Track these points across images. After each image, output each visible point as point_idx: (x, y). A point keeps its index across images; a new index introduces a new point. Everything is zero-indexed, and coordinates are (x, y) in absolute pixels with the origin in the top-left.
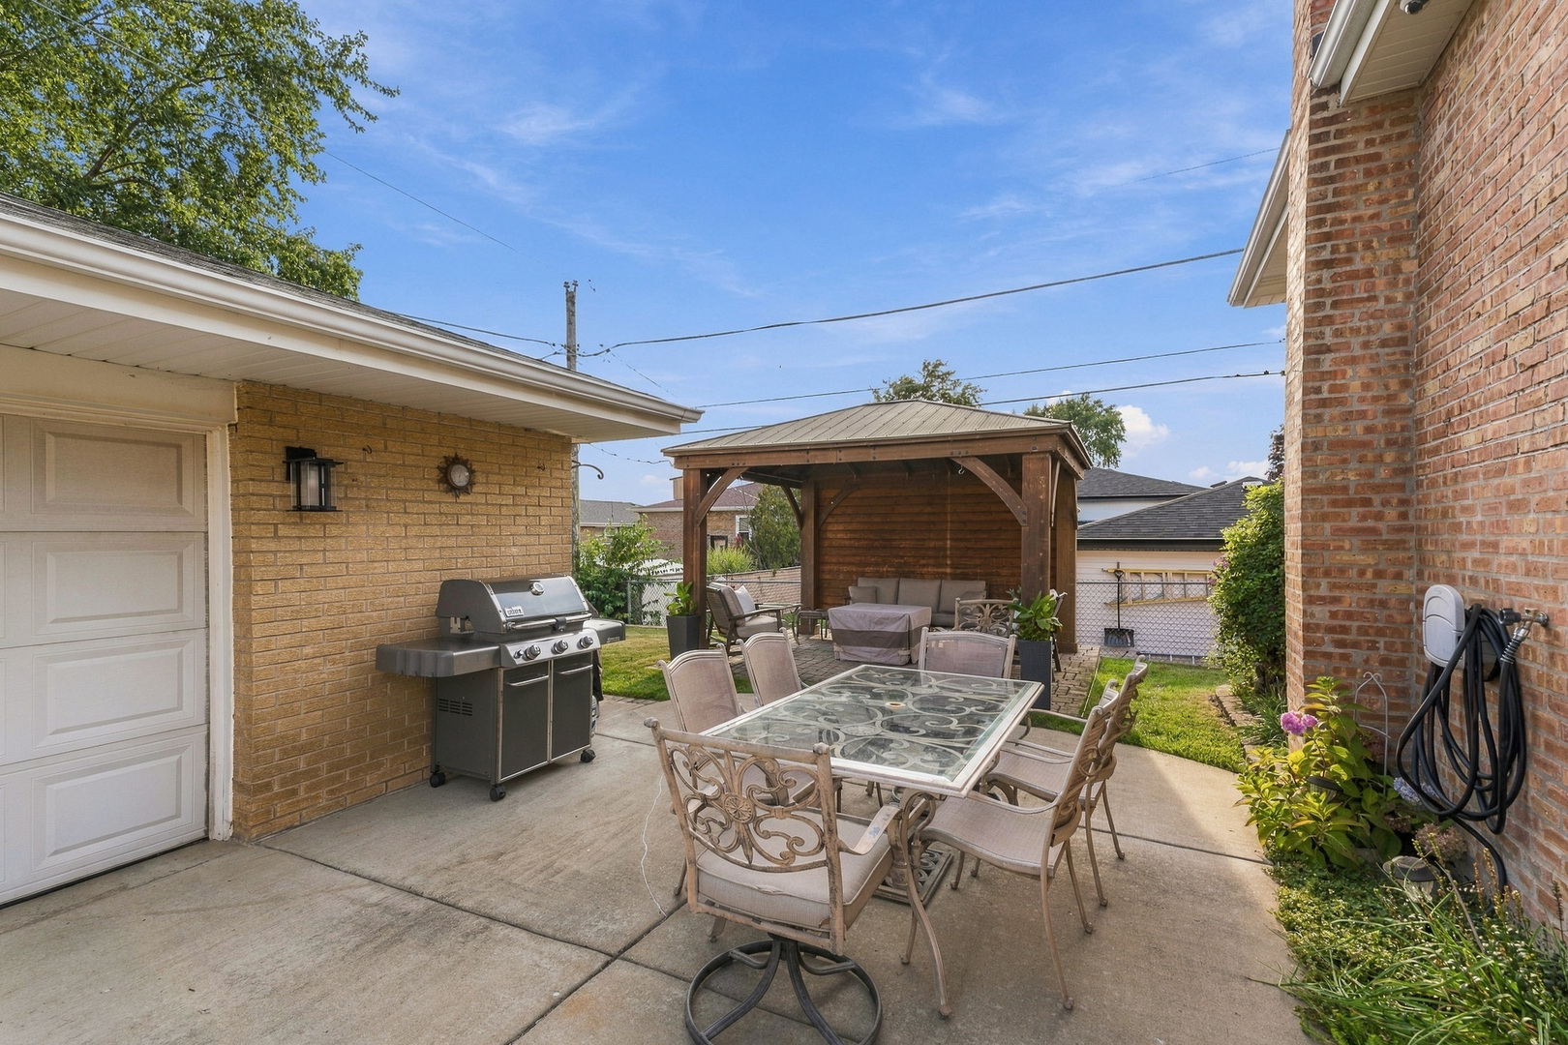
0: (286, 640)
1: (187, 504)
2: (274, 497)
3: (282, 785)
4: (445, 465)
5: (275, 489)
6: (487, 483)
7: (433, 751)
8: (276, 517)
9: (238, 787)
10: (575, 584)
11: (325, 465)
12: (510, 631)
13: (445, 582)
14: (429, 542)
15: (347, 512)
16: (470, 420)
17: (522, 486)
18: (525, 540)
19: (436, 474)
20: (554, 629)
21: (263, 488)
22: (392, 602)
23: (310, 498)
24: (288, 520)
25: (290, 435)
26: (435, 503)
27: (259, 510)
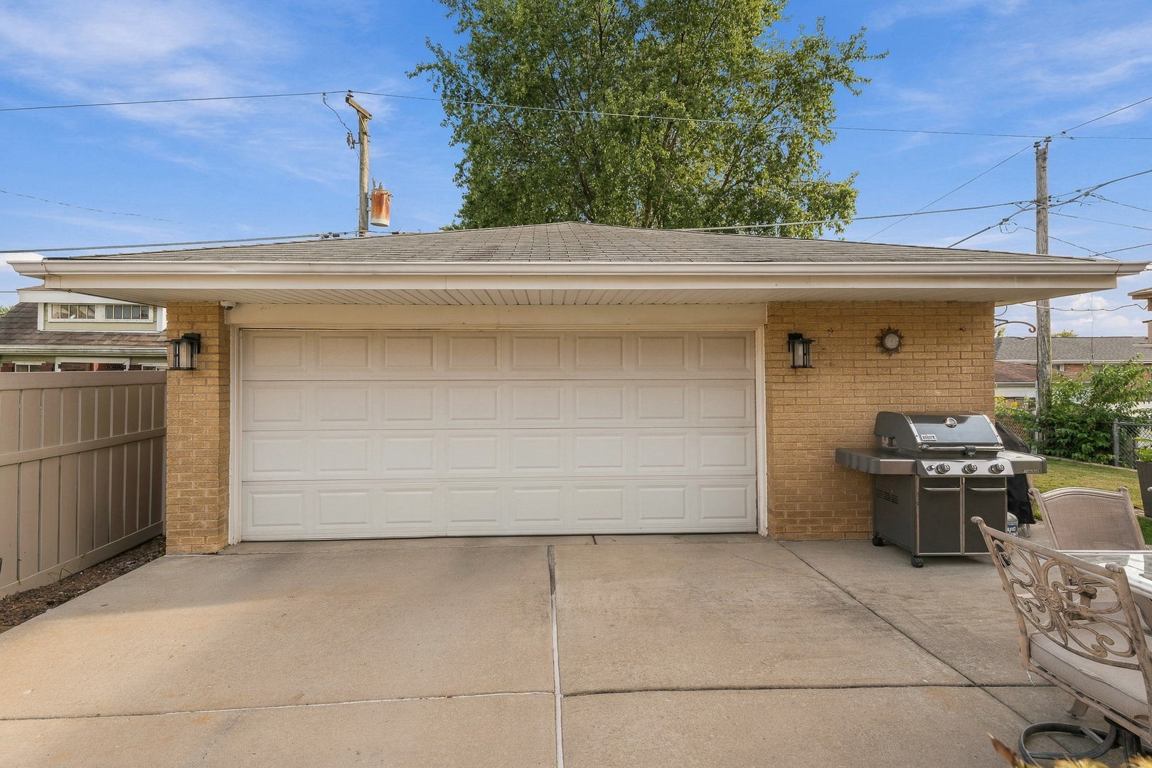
0: (788, 438)
1: (748, 366)
2: (783, 361)
3: (789, 515)
4: (881, 335)
5: (782, 357)
6: (914, 344)
7: (875, 523)
8: (784, 371)
9: (769, 511)
10: (989, 421)
11: (807, 343)
12: (925, 451)
13: (880, 414)
14: (870, 386)
15: (819, 368)
16: (901, 303)
17: (943, 344)
18: (947, 385)
19: (874, 341)
20: (964, 455)
21: (778, 357)
22: (846, 423)
23: (800, 362)
24: (791, 373)
25: (791, 327)
26: (874, 360)
27: (776, 368)
